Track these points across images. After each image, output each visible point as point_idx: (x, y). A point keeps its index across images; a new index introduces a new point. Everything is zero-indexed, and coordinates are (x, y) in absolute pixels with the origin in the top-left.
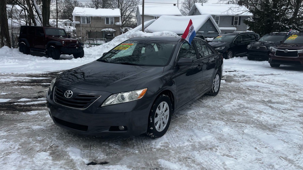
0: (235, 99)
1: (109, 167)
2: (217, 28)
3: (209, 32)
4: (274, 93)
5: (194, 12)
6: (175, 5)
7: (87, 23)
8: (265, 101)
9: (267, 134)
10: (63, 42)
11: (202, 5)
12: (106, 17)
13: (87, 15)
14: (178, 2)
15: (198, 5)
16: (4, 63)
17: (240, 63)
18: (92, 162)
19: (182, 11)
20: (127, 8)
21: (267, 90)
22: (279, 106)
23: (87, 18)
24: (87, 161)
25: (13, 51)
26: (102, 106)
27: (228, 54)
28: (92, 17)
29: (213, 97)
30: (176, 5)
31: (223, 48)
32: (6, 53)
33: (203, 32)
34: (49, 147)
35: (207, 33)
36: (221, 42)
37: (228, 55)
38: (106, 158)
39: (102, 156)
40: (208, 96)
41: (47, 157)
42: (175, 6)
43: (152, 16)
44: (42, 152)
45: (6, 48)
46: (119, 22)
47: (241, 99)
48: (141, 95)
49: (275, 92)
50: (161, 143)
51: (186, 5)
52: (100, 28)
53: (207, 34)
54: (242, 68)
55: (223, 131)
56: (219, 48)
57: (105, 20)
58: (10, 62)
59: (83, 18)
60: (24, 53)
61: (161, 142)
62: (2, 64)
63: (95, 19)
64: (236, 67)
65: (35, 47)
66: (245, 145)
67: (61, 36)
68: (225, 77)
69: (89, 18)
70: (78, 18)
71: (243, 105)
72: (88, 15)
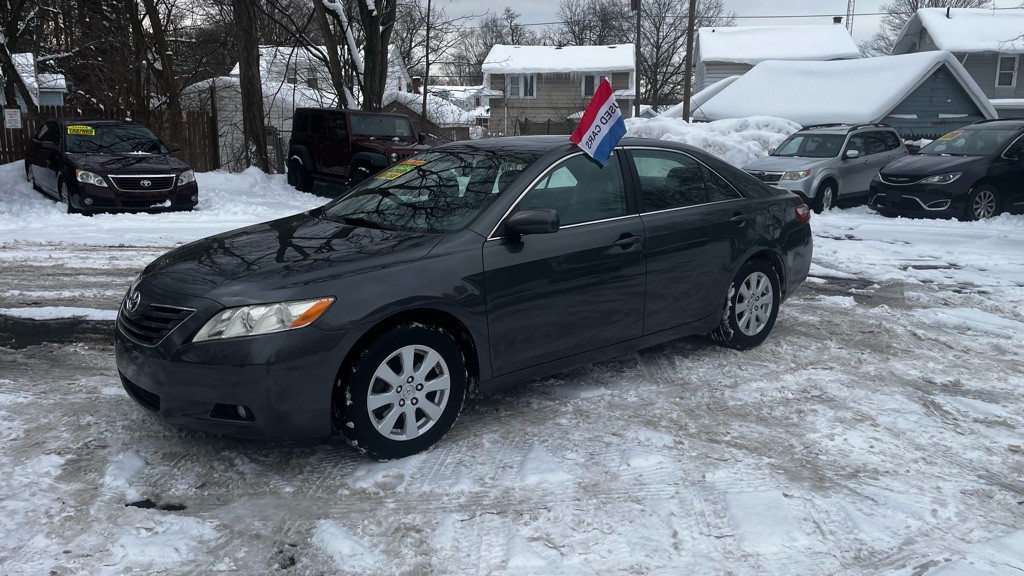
0: (810, 367)
1: (163, 519)
2: (981, 103)
3: (941, 116)
4: (1008, 358)
5: (914, 44)
6: (837, 20)
7: (526, 94)
8: (936, 384)
9: (786, 496)
10: (394, 155)
11: (948, 16)
12: (583, 73)
13: (524, 69)
14: (849, 10)
15: (931, 17)
16: (218, 214)
17: (1012, 236)
18: (148, 500)
19: (883, 38)
20: (679, 38)
21: (988, 344)
22: (967, 405)
23: (526, 78)
24: (133, 494)
25: (273, 181)
26: (194, 340)
27: (977, 203)
28: (539, 76)
29: (735, 351)
30: (844, 21)
31: (953, 178)
32: (253, 186)
33: (915, 117)
34: (81, 444)
35: (934, 120)
36: (953, 155)
37: (975, 206)
38: (191, 493)
39: (182, 487)
40: (718, 348)
41: (50, 468)
42: (838, 25)
43: (746, 64)
44: (53, 455)
45: (254, 172)
46: (628, 88)
47: (838, 367)
48: (304, 317)
49: (1016, 354)
50: (384, 477)
51: (901, 18)
52: (563, 111)
53: (930, 125)
54: (993, 257)
55: (629, 465)
56: (936, 179)
57: (580, 84)
58: (235, 213)
59: (515, 78)
60: (298, 189)
61: (385, 473)
62: (212, 217)
63: (549, 83)
64: (966, 253)
65: (325, 170)
66: (655, 517)
67: (397, 139)
68: (876, 286)
69: (532, 77)
70: (498, 79)
71: (821, 389)
72: (528, 69)
